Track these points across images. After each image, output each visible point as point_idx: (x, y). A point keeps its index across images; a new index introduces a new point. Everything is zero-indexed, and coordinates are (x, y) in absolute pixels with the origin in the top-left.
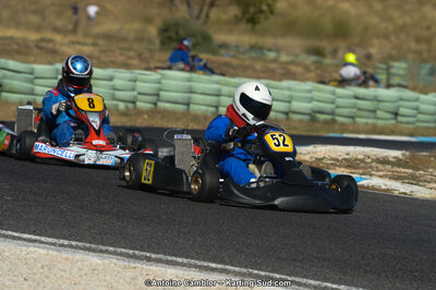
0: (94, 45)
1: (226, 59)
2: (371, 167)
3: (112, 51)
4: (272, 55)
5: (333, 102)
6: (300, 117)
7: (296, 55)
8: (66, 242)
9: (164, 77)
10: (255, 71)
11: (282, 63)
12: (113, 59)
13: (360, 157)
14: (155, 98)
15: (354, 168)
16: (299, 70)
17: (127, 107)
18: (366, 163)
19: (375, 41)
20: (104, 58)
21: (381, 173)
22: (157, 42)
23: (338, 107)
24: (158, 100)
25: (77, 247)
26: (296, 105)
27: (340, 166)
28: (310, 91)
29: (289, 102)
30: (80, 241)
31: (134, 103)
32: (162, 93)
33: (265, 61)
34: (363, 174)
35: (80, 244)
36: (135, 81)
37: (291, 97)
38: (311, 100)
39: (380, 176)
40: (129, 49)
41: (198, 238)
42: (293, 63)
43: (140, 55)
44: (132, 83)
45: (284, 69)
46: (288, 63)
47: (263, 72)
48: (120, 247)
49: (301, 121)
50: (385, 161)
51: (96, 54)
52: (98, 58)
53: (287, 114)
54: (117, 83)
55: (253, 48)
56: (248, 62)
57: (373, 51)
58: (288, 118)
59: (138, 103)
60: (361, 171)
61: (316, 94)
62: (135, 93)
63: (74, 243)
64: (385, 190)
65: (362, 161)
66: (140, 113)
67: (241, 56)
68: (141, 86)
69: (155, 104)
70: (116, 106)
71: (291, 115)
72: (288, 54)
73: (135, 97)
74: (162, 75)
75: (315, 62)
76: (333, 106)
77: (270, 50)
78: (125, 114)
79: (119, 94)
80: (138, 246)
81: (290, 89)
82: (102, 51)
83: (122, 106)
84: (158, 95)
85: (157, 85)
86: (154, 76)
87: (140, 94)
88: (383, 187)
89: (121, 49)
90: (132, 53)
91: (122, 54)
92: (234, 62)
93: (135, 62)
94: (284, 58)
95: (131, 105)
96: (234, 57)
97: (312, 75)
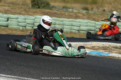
0: (9, 6)
1: (55, 11)
2: (112, 50)
3: (15, 9)
4: (71, 10)
5: (95, 27)
6: (83, 32)
7: (79, 10)
8: (10, 76)
9: (36, 18)
10: (66, 16)
11: (75, 13)
12: (16, 11)
13: (107, 46)
14: (33, 25)
15: (106, 50)
16: (81, 15)
17: (23, 28)
18: (110, 48)
19: (106, 5)
20: (13, 11)
21: (115, 52)
22: (30, 5)
23: (96, 28)
24: (34, 26)
25: (14, 78)
26: (82, 28)
27: (101, 49)
28: (87, 23)
29: (80, 27)
30: (15, 76)
31: (25, 27)
32: (35, 23)
33: (69, 12)
34: (109, 52)
35: (15, 77)
36: (26, 19)
37: (80, 25)
38: (87, 26)
39: (115, 53)
40: (21, 8)
41: (55, 74)
42: (79, 13)
43: (25, 10)
44: (25, 20)
45: (76, 15)
46: (77, 13)
47: (69, 16)
48: (29, 78)
49: (84, 33)
50: (116, 48)
51: (10, 10)
52: (10, 11)
53: (79, 31)
54: (19, 20)
55: (64, 7)
56: (63, 13)
57: (106, 9)
58: (79, 32)
59: (27, 27)
60: (108, 51)
61: (89, 24)
62: (26, 23)
63: (13, 76)
64: (118, 58)
65: (108, 47)
66: (27, 30)
67: (60, 10)
68: (28, 21)
69: (33, 27)
70: (19, 28)
71: (80, 31)
72: (76, 10)
73: (26, 25)
74: (35, 17)
75: (86, 13)
76: (95, 28)
77: (69, 8)
78: (22, 31)
79: (20, 24)
80: (35, 77)
81: (80, 22)
82: (12, 9)
83: (21, 28)
84: (34, 24)
85: (34, 21)
86: (32, 17)
87: (27, 24)
88: (117, 57)
89: (18, 8)
90: (22, 9)
91: (19, 10)
92: (58, 12)
93: (23, 12)
94: (75, 11)
95: (24, 28)
96: (58, 11)
97: (86, 17)
